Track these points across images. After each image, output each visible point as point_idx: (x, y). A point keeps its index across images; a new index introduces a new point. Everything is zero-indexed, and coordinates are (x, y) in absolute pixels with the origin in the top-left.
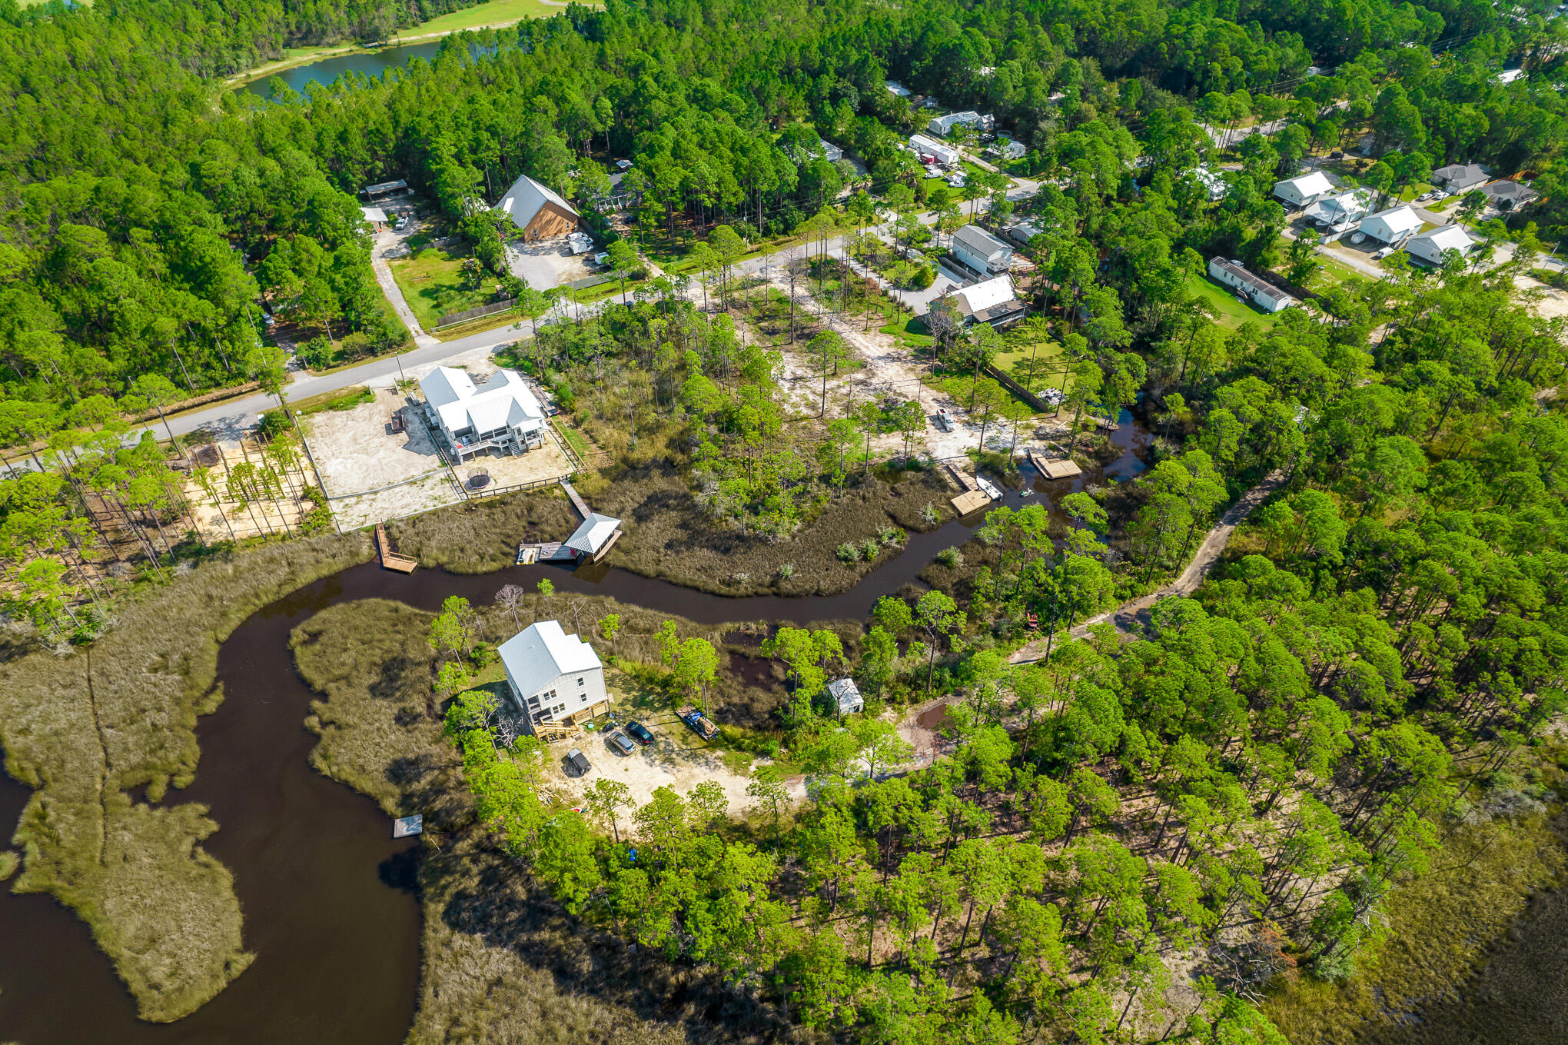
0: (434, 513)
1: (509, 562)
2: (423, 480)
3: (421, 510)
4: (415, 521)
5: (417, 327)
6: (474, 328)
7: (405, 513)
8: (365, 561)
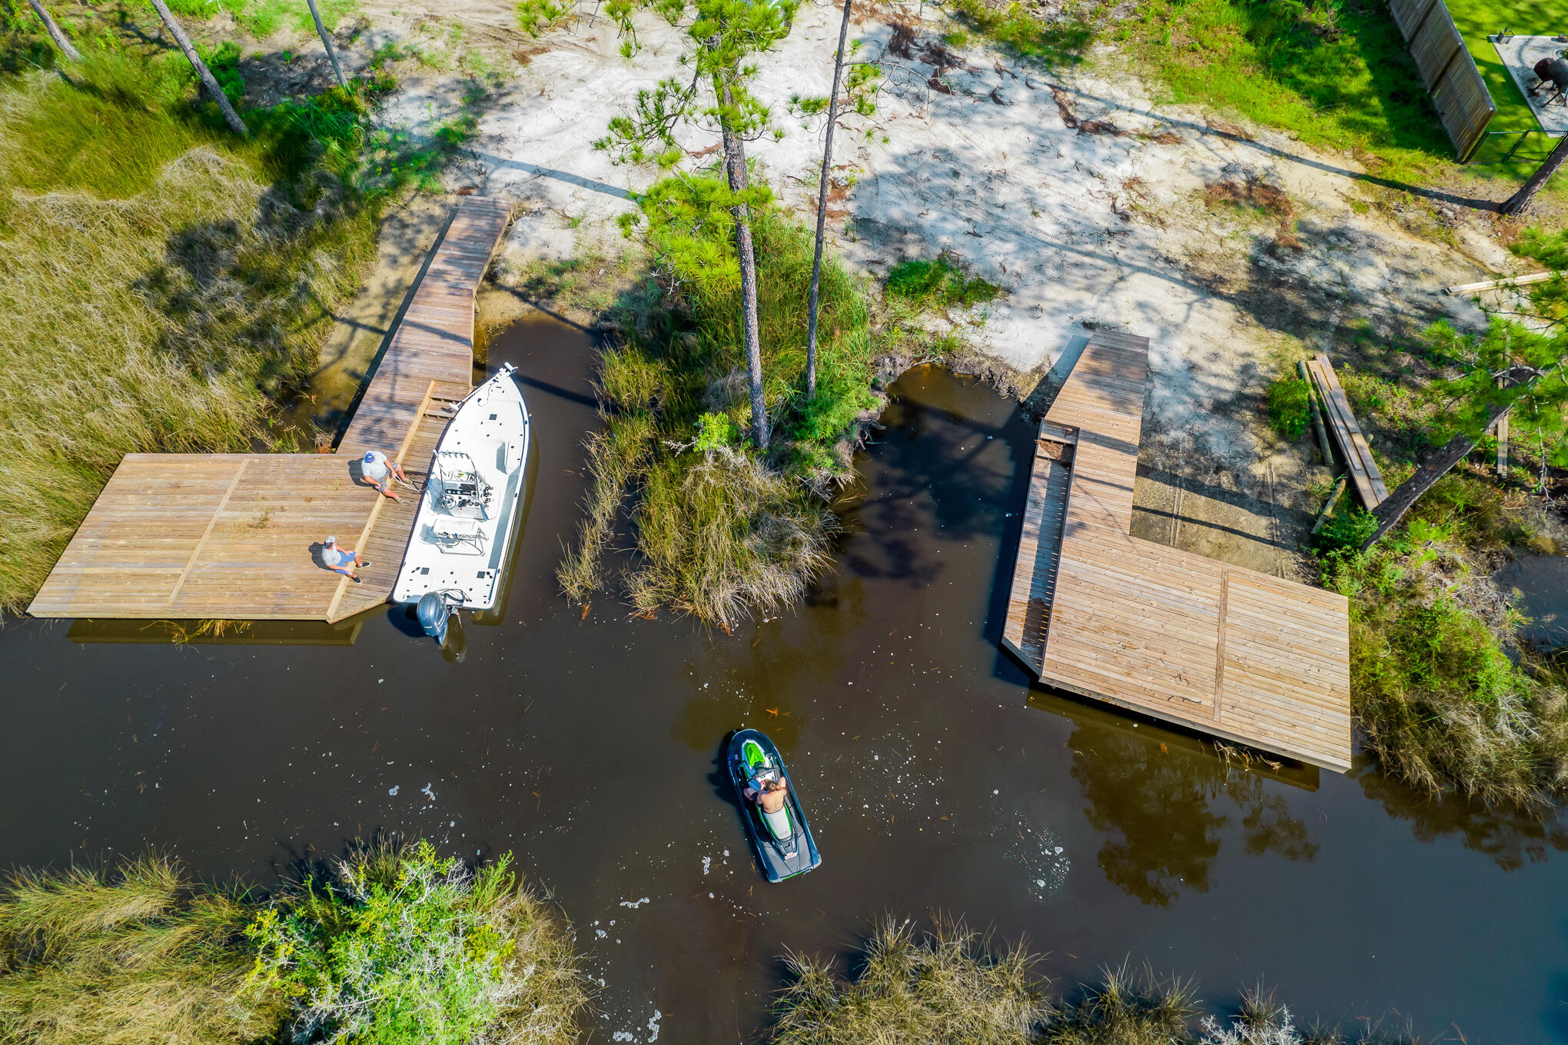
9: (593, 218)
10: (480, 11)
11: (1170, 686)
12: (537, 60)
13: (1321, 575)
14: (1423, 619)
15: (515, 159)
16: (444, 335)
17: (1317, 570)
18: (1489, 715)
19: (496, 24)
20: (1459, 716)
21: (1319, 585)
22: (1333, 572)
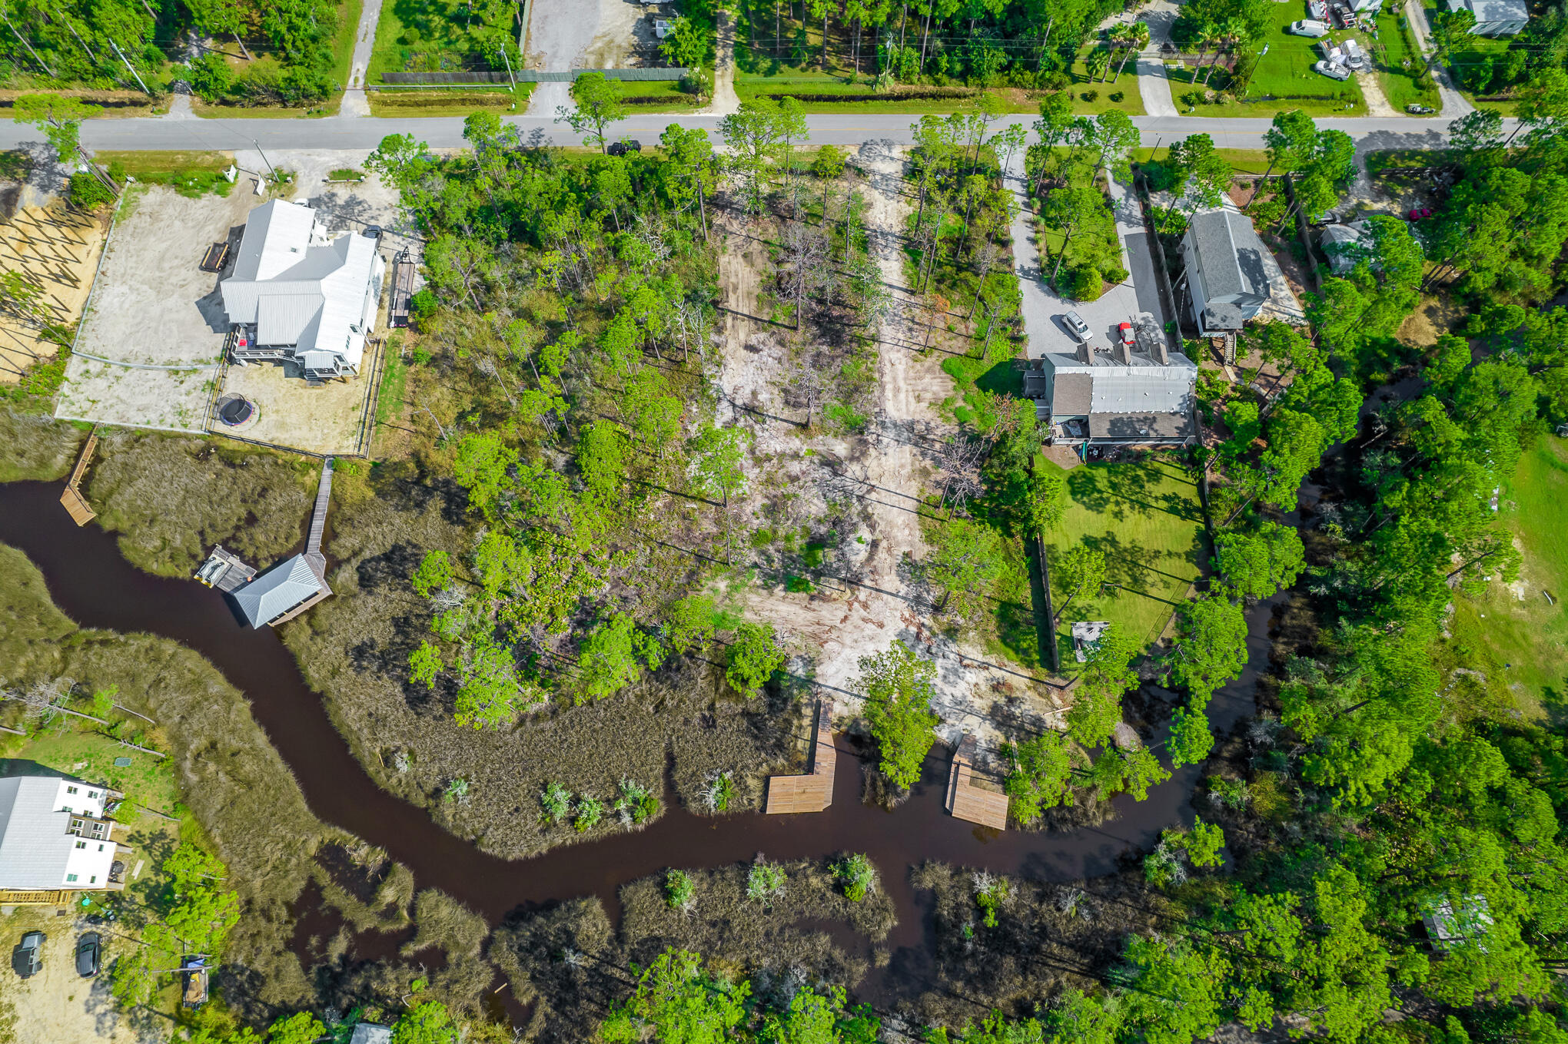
0: (162, 436)
1: (184, 573)
2: (187, 372)
3: (156, 426)
4: (136, 439)
5: (363, 70)
6: (427, 103)
7: (136, 421)
8: (51, 479)
9: (849, 703)
12: (826, 645)
15: (826, 684)
16: (825, 744)
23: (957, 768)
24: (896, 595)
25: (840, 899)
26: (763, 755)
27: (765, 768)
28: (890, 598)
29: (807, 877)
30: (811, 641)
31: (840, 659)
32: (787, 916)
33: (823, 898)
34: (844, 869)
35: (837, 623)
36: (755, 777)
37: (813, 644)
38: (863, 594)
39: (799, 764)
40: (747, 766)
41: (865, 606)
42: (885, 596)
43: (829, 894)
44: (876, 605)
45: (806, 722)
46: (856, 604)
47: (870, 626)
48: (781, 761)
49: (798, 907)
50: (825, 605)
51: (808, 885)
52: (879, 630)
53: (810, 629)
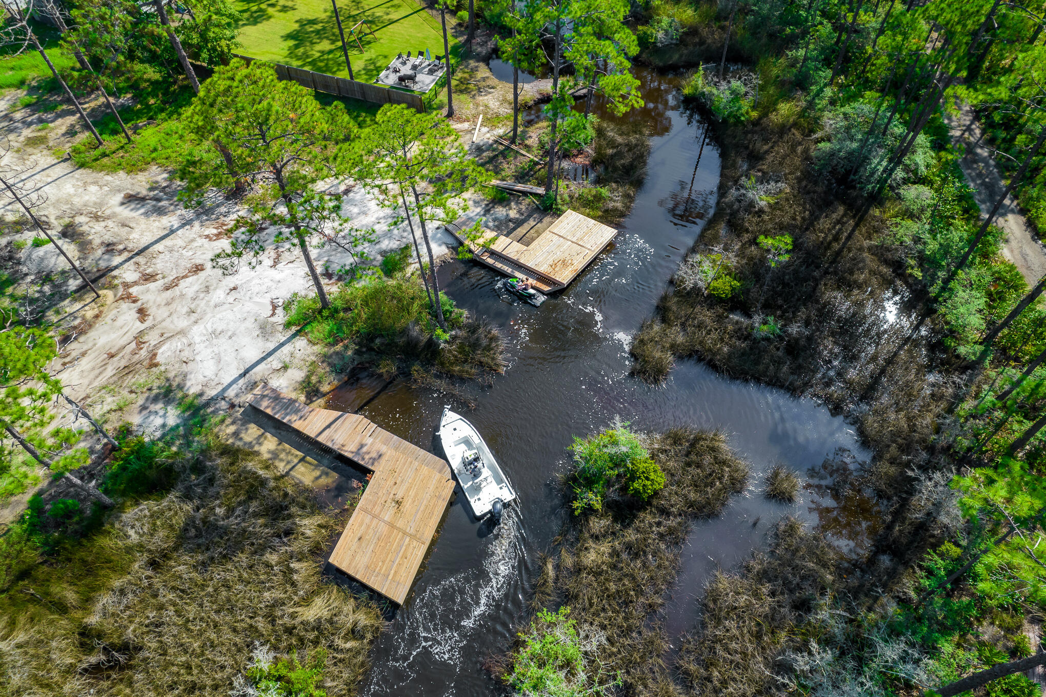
9: (287, 360)
10: (97, 377)
11: (580, 258)
12: (159, 359)
13: (558, 213)
14: (580, 197)
15: (226, 384)
16: (329, 426)
17: (555, 213)
18: (611, 199)
19: (114, 372)
20: (611, 205)
21: (559, 216)
22: (558, 209)
23: (493, 254)
24: (172, 232)
25: (647, 518)
26: (273, 558)
27: (303, 569)
28: (167, 242)
29: (578, 569)
30: (130, 380)
31: (199, 347)
32: (650, 648)
33: (635, 550)
34: (589, 480)
35: (140, 326)
36: (307, 601)
37: (141, 379)
38: (129, 274)
39: (340, 490)
40: (277, 603)
41: (148, 278)
42: (159, 247)
43: (631, 536)
44: (162, 263)
45: (269, 444)
46: (134, 291)
47: (183, 284)
48: (309, 525)
49: (637, 611)
50: (92, 334)
51: (597, 573)
52: (202, 274)
53: (110, 371)
